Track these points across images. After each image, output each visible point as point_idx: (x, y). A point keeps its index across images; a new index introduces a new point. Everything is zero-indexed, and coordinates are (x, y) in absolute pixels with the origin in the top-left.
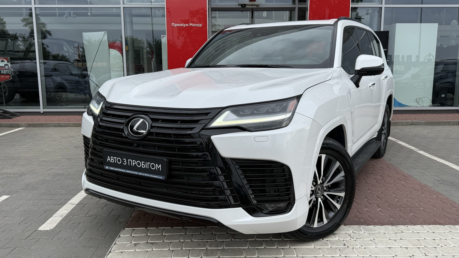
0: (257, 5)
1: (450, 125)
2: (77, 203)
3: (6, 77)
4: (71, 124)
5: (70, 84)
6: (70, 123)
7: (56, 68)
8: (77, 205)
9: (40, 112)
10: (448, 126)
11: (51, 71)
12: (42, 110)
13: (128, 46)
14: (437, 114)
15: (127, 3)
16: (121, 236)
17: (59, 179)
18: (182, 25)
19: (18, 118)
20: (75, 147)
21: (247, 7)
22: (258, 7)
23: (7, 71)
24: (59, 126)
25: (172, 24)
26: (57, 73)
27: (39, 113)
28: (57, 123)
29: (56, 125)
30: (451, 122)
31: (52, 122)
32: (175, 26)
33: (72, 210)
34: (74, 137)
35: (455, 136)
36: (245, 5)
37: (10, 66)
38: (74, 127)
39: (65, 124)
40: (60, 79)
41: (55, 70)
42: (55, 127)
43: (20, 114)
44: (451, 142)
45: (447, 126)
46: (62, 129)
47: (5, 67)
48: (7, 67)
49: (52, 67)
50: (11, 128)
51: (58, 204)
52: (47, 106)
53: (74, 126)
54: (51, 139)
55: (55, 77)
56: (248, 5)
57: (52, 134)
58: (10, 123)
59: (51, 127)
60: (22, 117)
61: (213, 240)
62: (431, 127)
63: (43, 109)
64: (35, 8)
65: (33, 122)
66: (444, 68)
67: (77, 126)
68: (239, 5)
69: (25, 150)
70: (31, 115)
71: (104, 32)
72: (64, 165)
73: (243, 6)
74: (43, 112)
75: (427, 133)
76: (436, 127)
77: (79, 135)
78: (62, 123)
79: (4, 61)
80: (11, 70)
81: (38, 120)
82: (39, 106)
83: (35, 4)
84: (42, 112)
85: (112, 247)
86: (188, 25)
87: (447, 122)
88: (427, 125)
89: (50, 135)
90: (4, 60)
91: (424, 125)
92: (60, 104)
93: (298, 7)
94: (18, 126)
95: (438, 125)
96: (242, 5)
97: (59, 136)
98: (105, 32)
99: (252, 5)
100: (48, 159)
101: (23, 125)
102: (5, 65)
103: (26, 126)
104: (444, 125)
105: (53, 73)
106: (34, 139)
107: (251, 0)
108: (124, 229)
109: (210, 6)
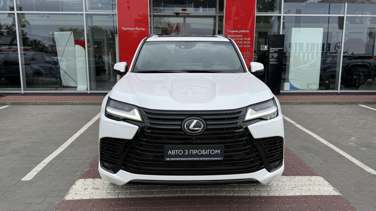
1: (329, 104)
2: (48, 162)
4: (46, 103)
5: (44, 70)
6: (44, 102)
8: (48, 163)
10: (328, 105)
11: (30, 60)
12: (22, 92)
13: (89, 43)
14: (323, 95)
15: (89, 10)
16: (76, 184)
17: (35, 146)
18: (129, 28)
19: (4, 98)
20: (48, 122)
21: (180, 15)
22: (189, 15)
24: (36, 104)
25: (122, 28)
26: (34, 61)
27: (20, 94)
28: (34, 102)
29: (34, 103)
30: (330, 102)
31: (31, 101)
32: (125, 29)
33: (44, 167)
34: (48, 113)
35: (328, 113)
36: (179, 13)
38: (48, 105)
39: (40, 102)
40: (37, 67)
41: (33, 59)
42: (33, 105)
43: (5, 95)
44: (323, 118)
45: (326, 105)
46: (39, 107)
49: (30, 57)
51: (35, 163)
52: (27, 88)
53: (47, 104)
54: (29, 115)
55: (33, 65)
56: (181, 13)
57: (31, 111)
59: (30, 105)
60: (8, 97)
61: (136, 186)
62: (315, 106)
63: (24, 90)
64: (17, 13)
65: (16, 101)
66: (331, 60)
67: (50, 104)
68: (174, 13)
69: (11, 123)
70: (14, 95)
71: (71, 32)
72: (39, 135)
73: (177, 14)
75: (309, 111)
76: (318, 106)
77: (51, 112)
78: (38, 102)
81: (20, 100)
82: (21, 88)
83: (17, 11)
84: (23, 93)
85: (70, 191)
86: (134, 29)
87: (326, 102)
88: (312, 104)
89: (29, 111)
91: (310, 104)
92: (37, 86)
93: (219, 16)
94: (4, 105)
95: (320, 104)
96: (176, 13)
97: (36, 113)
99: (184, 14)
100: (28, 131)
101: (8, 104)
103: (10, 104)
104: (325, 104)
105: (32, 62)
106: (17, 115)
107: (183, 10)
108: (79, 180)
109: (152, 14)
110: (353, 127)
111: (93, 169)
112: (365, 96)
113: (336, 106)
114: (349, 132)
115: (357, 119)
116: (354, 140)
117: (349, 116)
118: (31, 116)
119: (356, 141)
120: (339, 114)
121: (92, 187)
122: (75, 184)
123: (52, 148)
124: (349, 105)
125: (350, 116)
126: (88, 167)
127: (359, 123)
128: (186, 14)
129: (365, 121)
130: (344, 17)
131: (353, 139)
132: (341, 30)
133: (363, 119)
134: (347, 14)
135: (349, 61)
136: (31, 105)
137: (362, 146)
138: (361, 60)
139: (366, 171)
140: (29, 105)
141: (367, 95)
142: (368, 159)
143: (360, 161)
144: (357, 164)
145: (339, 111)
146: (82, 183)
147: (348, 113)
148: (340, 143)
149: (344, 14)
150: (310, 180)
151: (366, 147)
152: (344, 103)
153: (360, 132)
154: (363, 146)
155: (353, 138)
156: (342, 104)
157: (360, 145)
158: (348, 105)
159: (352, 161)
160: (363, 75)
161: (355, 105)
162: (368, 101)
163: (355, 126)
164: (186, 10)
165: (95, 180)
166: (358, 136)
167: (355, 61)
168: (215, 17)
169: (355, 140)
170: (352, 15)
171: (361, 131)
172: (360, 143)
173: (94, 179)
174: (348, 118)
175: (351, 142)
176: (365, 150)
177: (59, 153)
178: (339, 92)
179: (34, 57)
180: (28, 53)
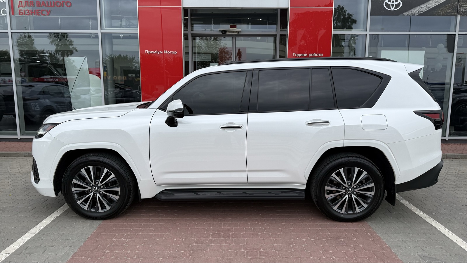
0: (238, 32)
7: (45, 91)
9: (17, 138)
11: (39, 94)
12: (19, 136)
13: (106, 72)
15: (106, 29)
18: (156, 52)
21: (227, 33)
24: (30, 155)
25: (146, 51)
26: (45, 95)
27: (16, 140)
28: (27, 153)
29: (26, 155)
31: (23, 151)
32: (149, 53)
36: (226, 31)
40: (48, 102)
41: (43, 93)
49: (40, 90)
52: (26, 131)
55: (42, 100)
56: (229, 31)
57: (14, 168)
59: (20, 158)
63: (21, 135)
64: (11, 33)
68: (220, 31)
70: (7, 142)
73: (224, 32)
74: (21, 138)
81: (10, 149)
82: (16, 131)
83: (11, 29)
84: (19, 138)
86: (162, 52)
93: (280, 34)
96: (222, 31)
97: (19, 171)
98: (85, 57)
99: (233, 32)
105: (41, 96)
107: (231, 27)
109: (189, 32)
113: (447, 161)
118: (7, 178)
130: (455, 35)
132: (451, 54)
134: (459, 32)
136: (22, 156)
140: (20, 156)
149: (455, 31)
152: (460, 157)
156: (457, 159)
164: (235, 27)
168: (275, 36)
178: (447, 140)
179: (46, 90)
180: (37, 85)
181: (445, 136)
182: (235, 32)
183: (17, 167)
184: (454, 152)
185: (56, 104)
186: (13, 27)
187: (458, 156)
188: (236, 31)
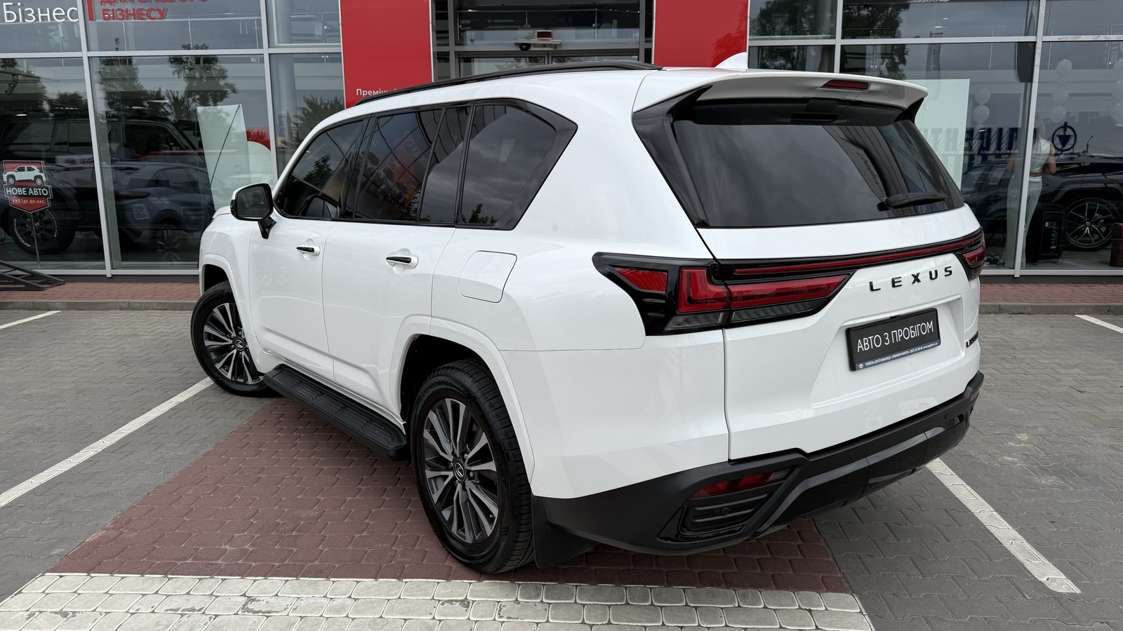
0: (556, 46)
3: (38, 202)
4: (154, 305)
5: (190, 213)
6: (152, 303)
7: (159, 179)
9: (106, 275)
12: (108, 272)
15: (279, 45)
16: (23, 591)
17: (21, 443)
18: (377, 92)
19: (56, 289)
20: (119, 362)
21: (532, 49)
22: (558, 49)
23: (40, 189)
24: (130, 307)
25: (357, 90)
26: (160, 189)
27: (102, 278)
28: (125, 302)
29: (123, 306)
30: (984, 305)
31: (118, 299)
32: (364, 94)
34: (140, 336)
36: (528, 46)
37: (44, 179)
38: (160, 310)
39: (141, 303)
40: (168, 203)
41: (156, 183)
42: (121, 310)
43: (63, 281)
47: (35, 181)
48: (39, 182)
50: (34, 311)
52: (123, 260)
53: (159, 307)
54: (86, 342)
55: (154, 199)
56: (535, 45)
57: (101, 329)
58: (32, 301)
60: (68, 286)
61: (196, 612)
63: (112, 268)
64: (88, 57)
65: (80, 299)
68: (516, 44)
69: (16, 366)
71: (237, 106)
72: (60, 406)
73: (524, 47)
74: (112, 275)
77: (153, 331)
78: (136, 302)
79: (34, 170)
80: (47, 188)
81: (92, 295)
82: (103, 259)
83: (88, 51)
84: (109, 275)
89: (95, 329)
90: (33, 167)
92: (166, 254)
93: (645, 49)
94: (48, 308)
96: (521, 45)
97: (110, 333)
98: (239, 106)
99: (544, 46)
100: (42, 390)
101: (57, 306)
102: (36, 177)
103: (63, 307)
106: (54, 339)
107: (540, 35)
108: (42, 575)
109: (452, 49)
110: (1035, 393)
111: (115, 533)
112: (1102, 287)
113: (1000, 318)
114: (1017, 411)
115: (1058, 364)
116: (1025, 443)
117: (1033, 356)
118: (87, 344)
119: (1028, 450)
120: (1002, 346)
121: (58, 610)
122: (20, 592)
123: (59, 452)
124: (1047, 315)
125: (1036, 354)
126: (109, 525)
127: (1058, 380)
128: (551, 45)
129: (1081, 372)
130: (1035, 42)
131: (1020, 442)
132: (1026, 84)
133: (1076, 366)
134: (1043, 35)
135: (1060, 180)
136: (116, 309)
137: (1044, 471)
138: (1101, 174)
139: (1033, 576)
140: (111, 309)
141: (1109, 285)
142: (1052, 522)
143: (1020, 532)
144: (1007, 544)
145: (1004, 337)
146: (42, 591)
147: (1033, 345)
148: (970, 456)
149: (1036, 35)
150: (810, 611)
151: (1058, 472)
152: (1030, 311)
153: (1055, 413)
154: (1047, 471)
155: (1024, 437)
156: (1023, 314)
157: (1041, 465)
158: (1042, 317)
159: (993, 530)
160: (1103, 221)
161: (1066, 315)
162: (1108, 304)
163: (1044, 389)
164: (549, 35)
165: (92, 577)
166: (1041, 430)
167: (1080, 177)
169: (1028, 445)
170: (1061, 37)
171: (1061, 410)
172: (1042, 455)
173: (88, 575)
174: (1027, 361)
175: (1010, 451)
176: (1053, 486)
177: (64, 470)
178: (1017, 275)
179: (162, 178)
180: (144, 166)
181: (1014, 268)
182: (548, 47)
183: (106, 327)
184: (1019, 300)
185: (183, 208)
186: (92, 45)
187: (1025, 307)
188: (551, 44)
